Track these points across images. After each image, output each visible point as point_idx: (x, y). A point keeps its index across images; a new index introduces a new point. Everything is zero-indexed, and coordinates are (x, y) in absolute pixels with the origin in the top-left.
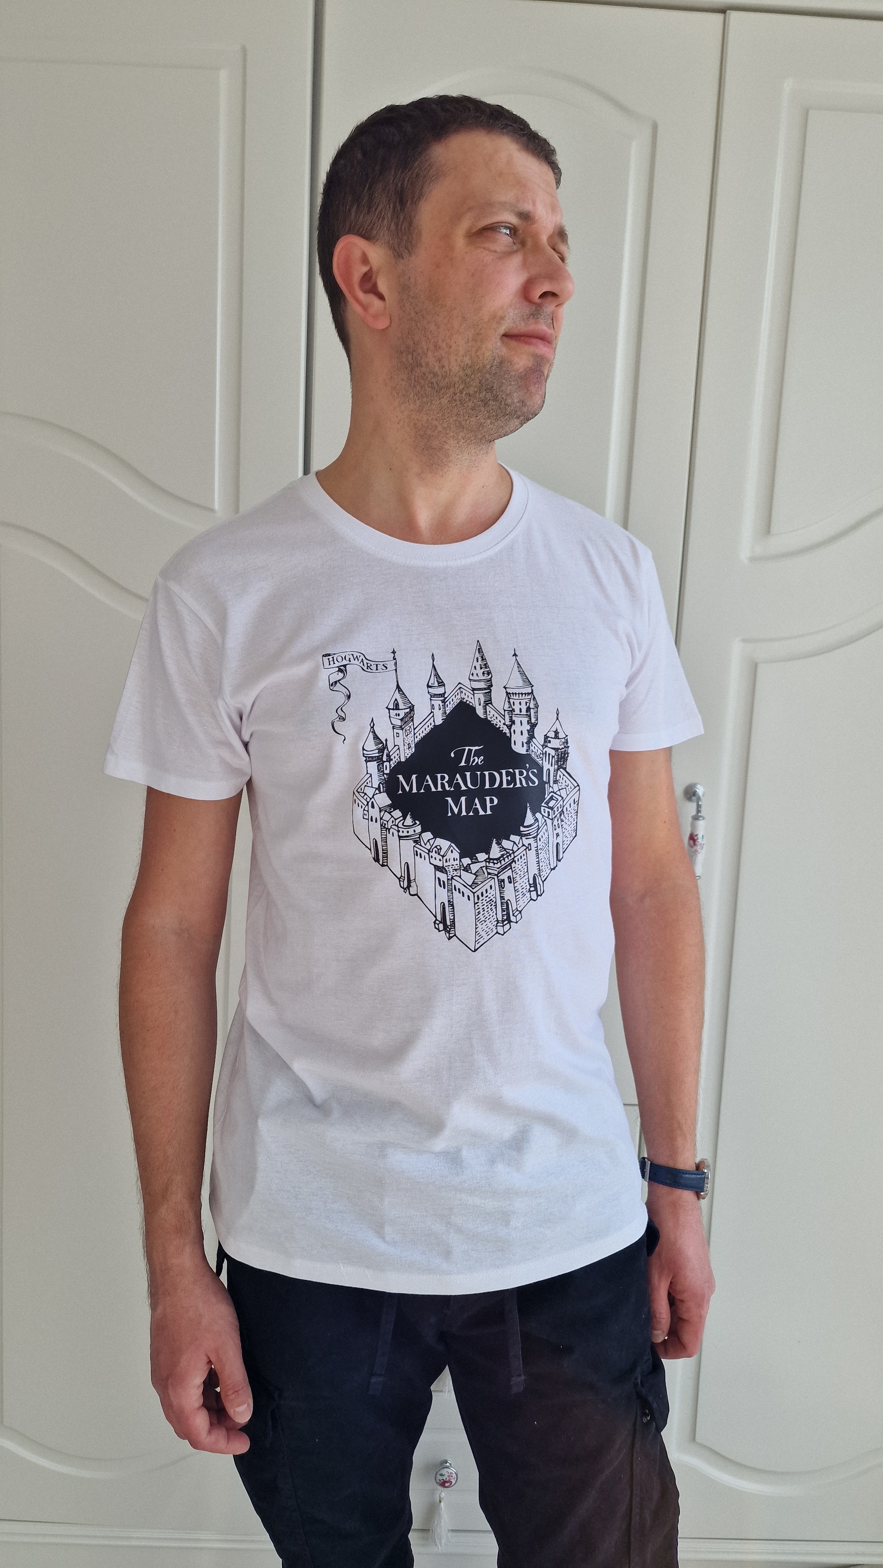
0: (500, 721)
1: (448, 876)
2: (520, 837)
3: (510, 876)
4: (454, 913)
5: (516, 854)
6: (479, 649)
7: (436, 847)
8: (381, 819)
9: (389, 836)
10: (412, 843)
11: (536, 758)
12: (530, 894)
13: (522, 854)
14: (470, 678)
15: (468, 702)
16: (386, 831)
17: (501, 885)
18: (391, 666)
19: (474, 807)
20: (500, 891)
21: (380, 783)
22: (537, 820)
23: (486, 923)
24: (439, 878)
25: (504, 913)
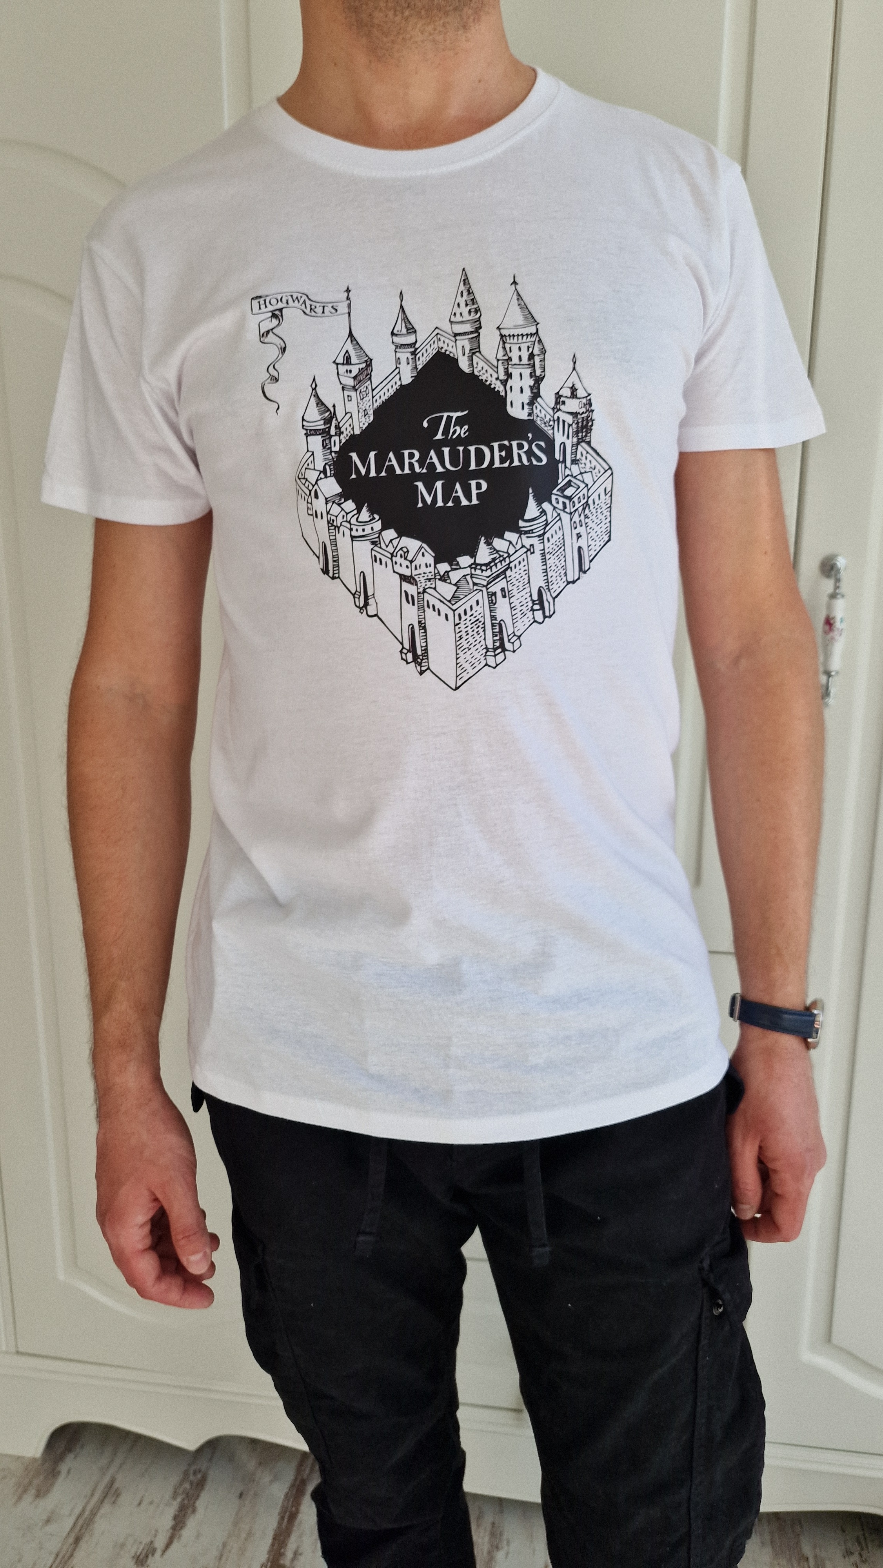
0: (491, 375)
1: (418, 589)
2: (518, 535)
3: (504, 588)
4: (426, 639)
5: (512, 559)
6: (464, 280)
7: (401, 549)
8: (328, 513)
9: (339, 536)
10: (368, 545)
11: (543, 426)
12: (533, 614)
13: (521, 559)
14: (451, 320)
15: (448, 353)
16: (335, 529)
17: (492, 600)
18: (343, 308)
19: (454, 495)
20: (490, 608)
21: (326, 464)
22: (544, 512)
23: (470, 652)
24: (406, 592)
25: (495, 638)
